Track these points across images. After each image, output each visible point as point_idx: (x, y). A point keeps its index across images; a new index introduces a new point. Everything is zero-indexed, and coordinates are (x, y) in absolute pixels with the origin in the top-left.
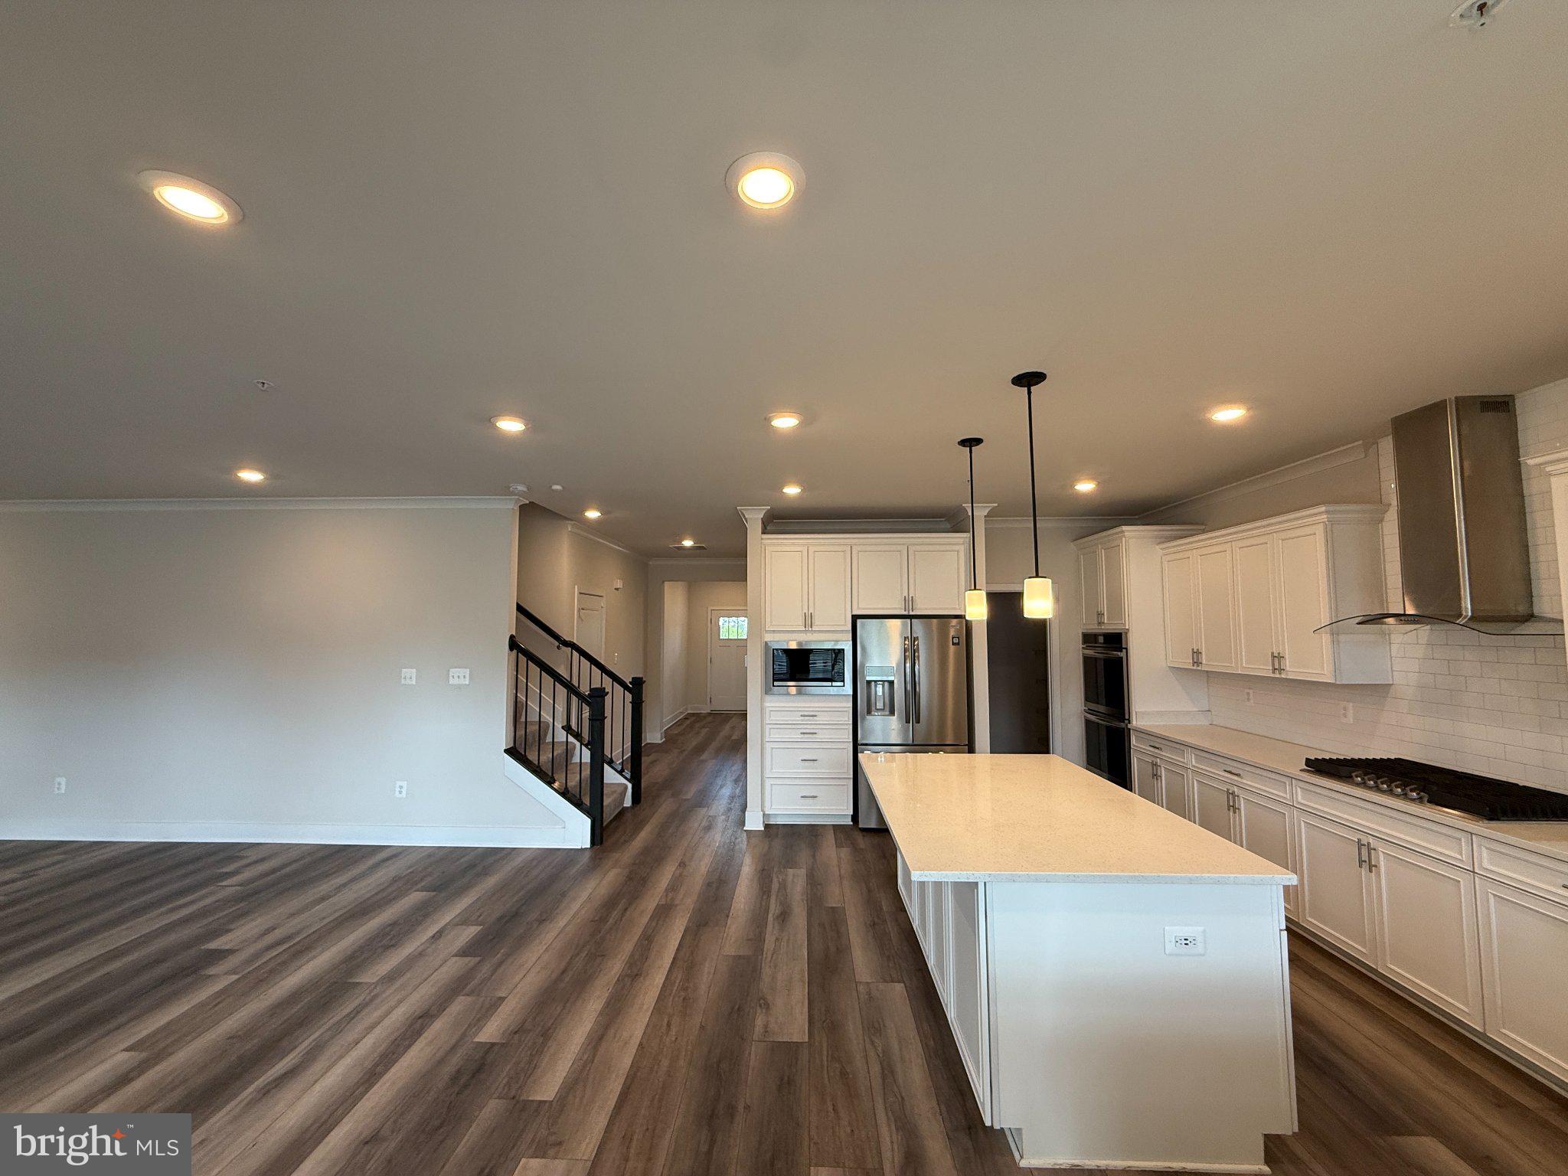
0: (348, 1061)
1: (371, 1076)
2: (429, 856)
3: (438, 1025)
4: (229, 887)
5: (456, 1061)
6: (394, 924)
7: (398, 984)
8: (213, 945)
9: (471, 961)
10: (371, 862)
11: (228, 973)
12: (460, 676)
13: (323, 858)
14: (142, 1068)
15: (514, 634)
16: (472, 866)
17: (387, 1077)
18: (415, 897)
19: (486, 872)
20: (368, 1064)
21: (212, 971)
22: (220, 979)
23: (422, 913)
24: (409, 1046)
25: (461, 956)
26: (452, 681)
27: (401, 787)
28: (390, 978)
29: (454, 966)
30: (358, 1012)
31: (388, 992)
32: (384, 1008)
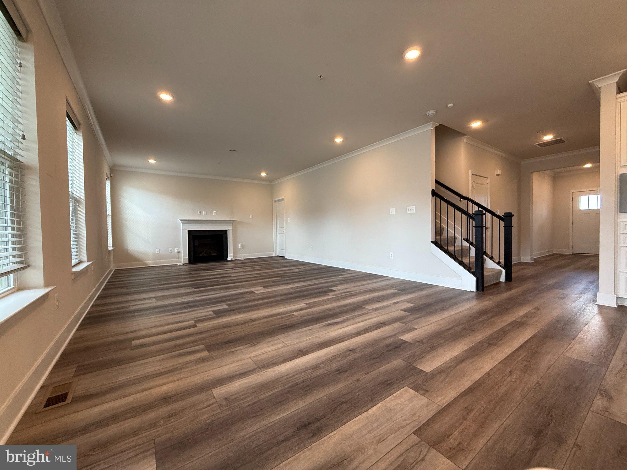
0: (354, 326)
1: (359, 333)
2: (402, 281)
3: (387, 328)
4: (341, 278)
5: (390, 341)
6: (383, 296)
7: (379, 311)
8: (332, 288)
9: (407, 313)
10: (381, 279)
11: (333, 295)
12: (411, 210)
13: (367, 276)
14: (306, 308)
15: (434, 189)
16: (416, 287)
17: (364, 335)
18: (392, 291)
19: (422, 289)
20: (359, 330)
21: (329, 294)
22: (331, 296)
23: (394, 295)
24: (375, 330)
25: (402, 311)
26: (408, 212)
27: (392, 255)
28: (376, 310)
29: (401, 313)
30: (362, 315)
31: (374, 313)
32: (370, 317)
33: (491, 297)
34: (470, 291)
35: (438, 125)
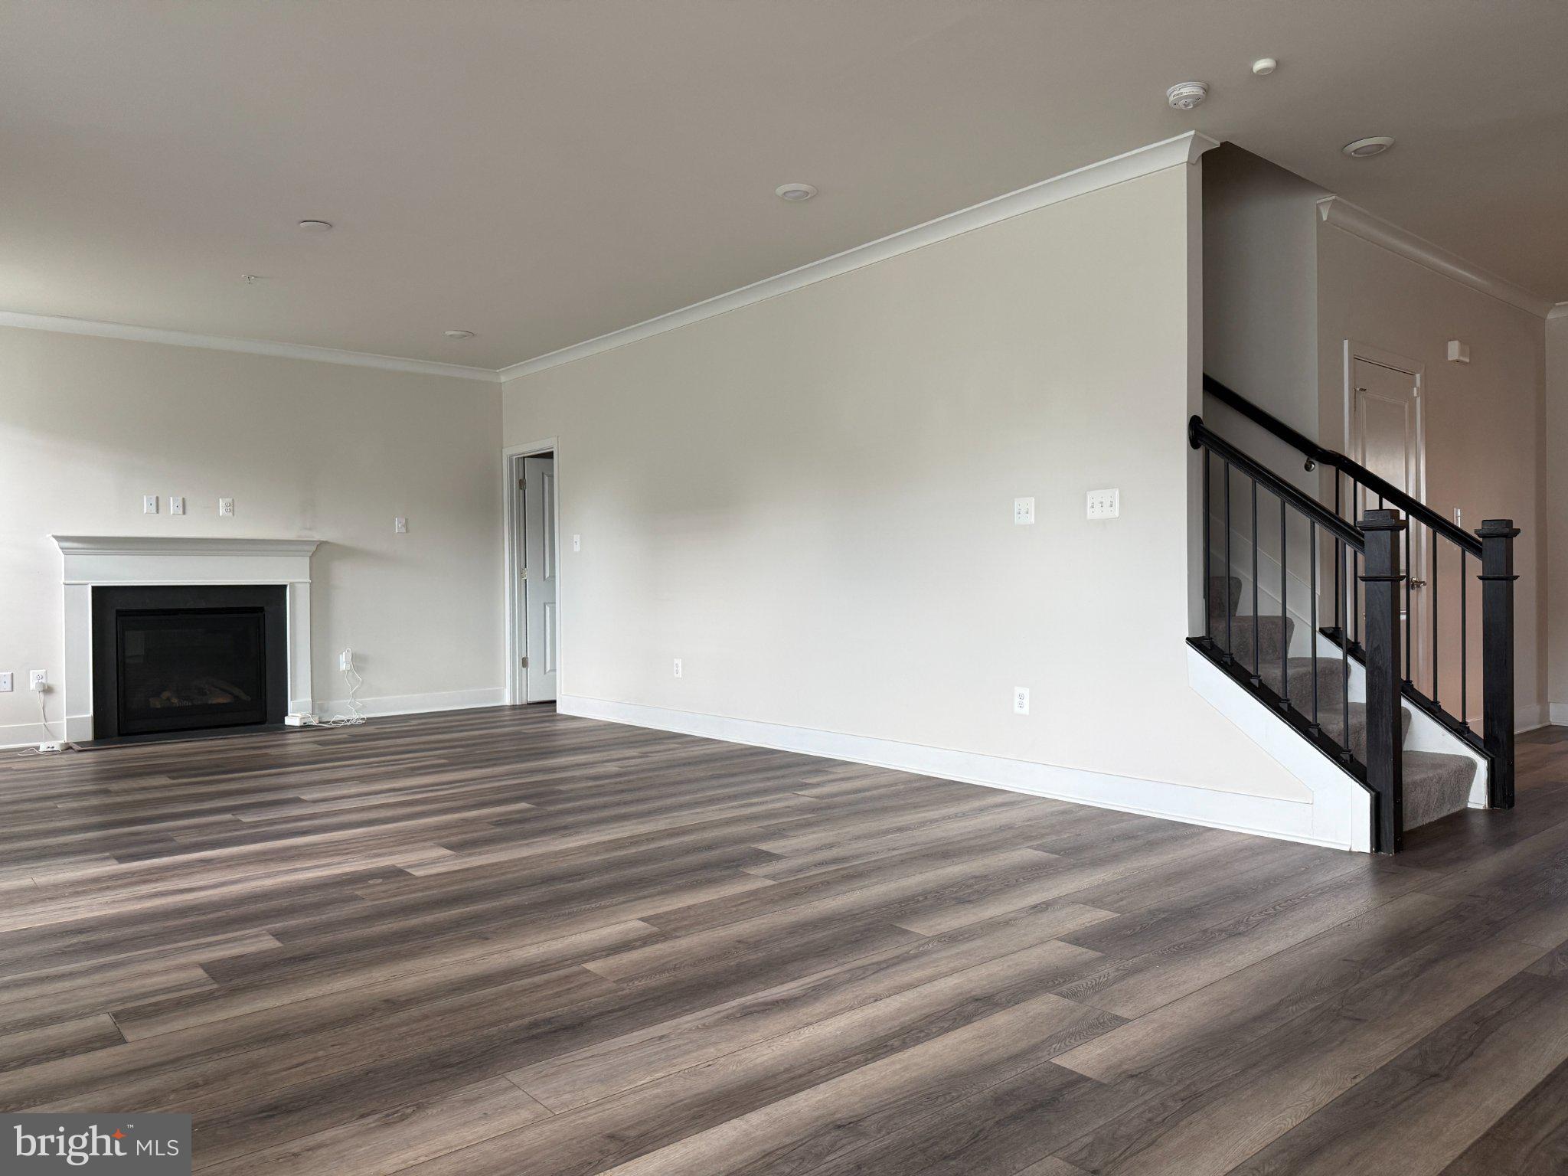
0: (858, 1016)
1: (878, 1047)
2: (1064, 812)
3: (1000, 1019)
4: (806, 797)
5: (1008, 1078)
6: (984, 877)
7: (964, 947)
8: (764, 847)
9: (1088, 954)
10: (977, 804)
11: (765, 877)
12: (1103, 505)
13: (918, 789)
14: (645, 941)
15: (1199, 414)
16: (1128, 836)
17: (900, 1056)
18: (1025, 854)
19: (1151, 846)
20: (881, 1031)
21: (753, 871)
22: (758, 878)
23: (1033, 872)
24: (947, 1030)
25: (1070, 942)
26: (1090, 515)
27: (1021, 697)
28: (952, 938)
29: (1057, 953)
30: (894, 964)
31: (944, 954)
32: (929, 971)
33: (1434, 875)
34: (1348, 850)
35: (1217, 144)
